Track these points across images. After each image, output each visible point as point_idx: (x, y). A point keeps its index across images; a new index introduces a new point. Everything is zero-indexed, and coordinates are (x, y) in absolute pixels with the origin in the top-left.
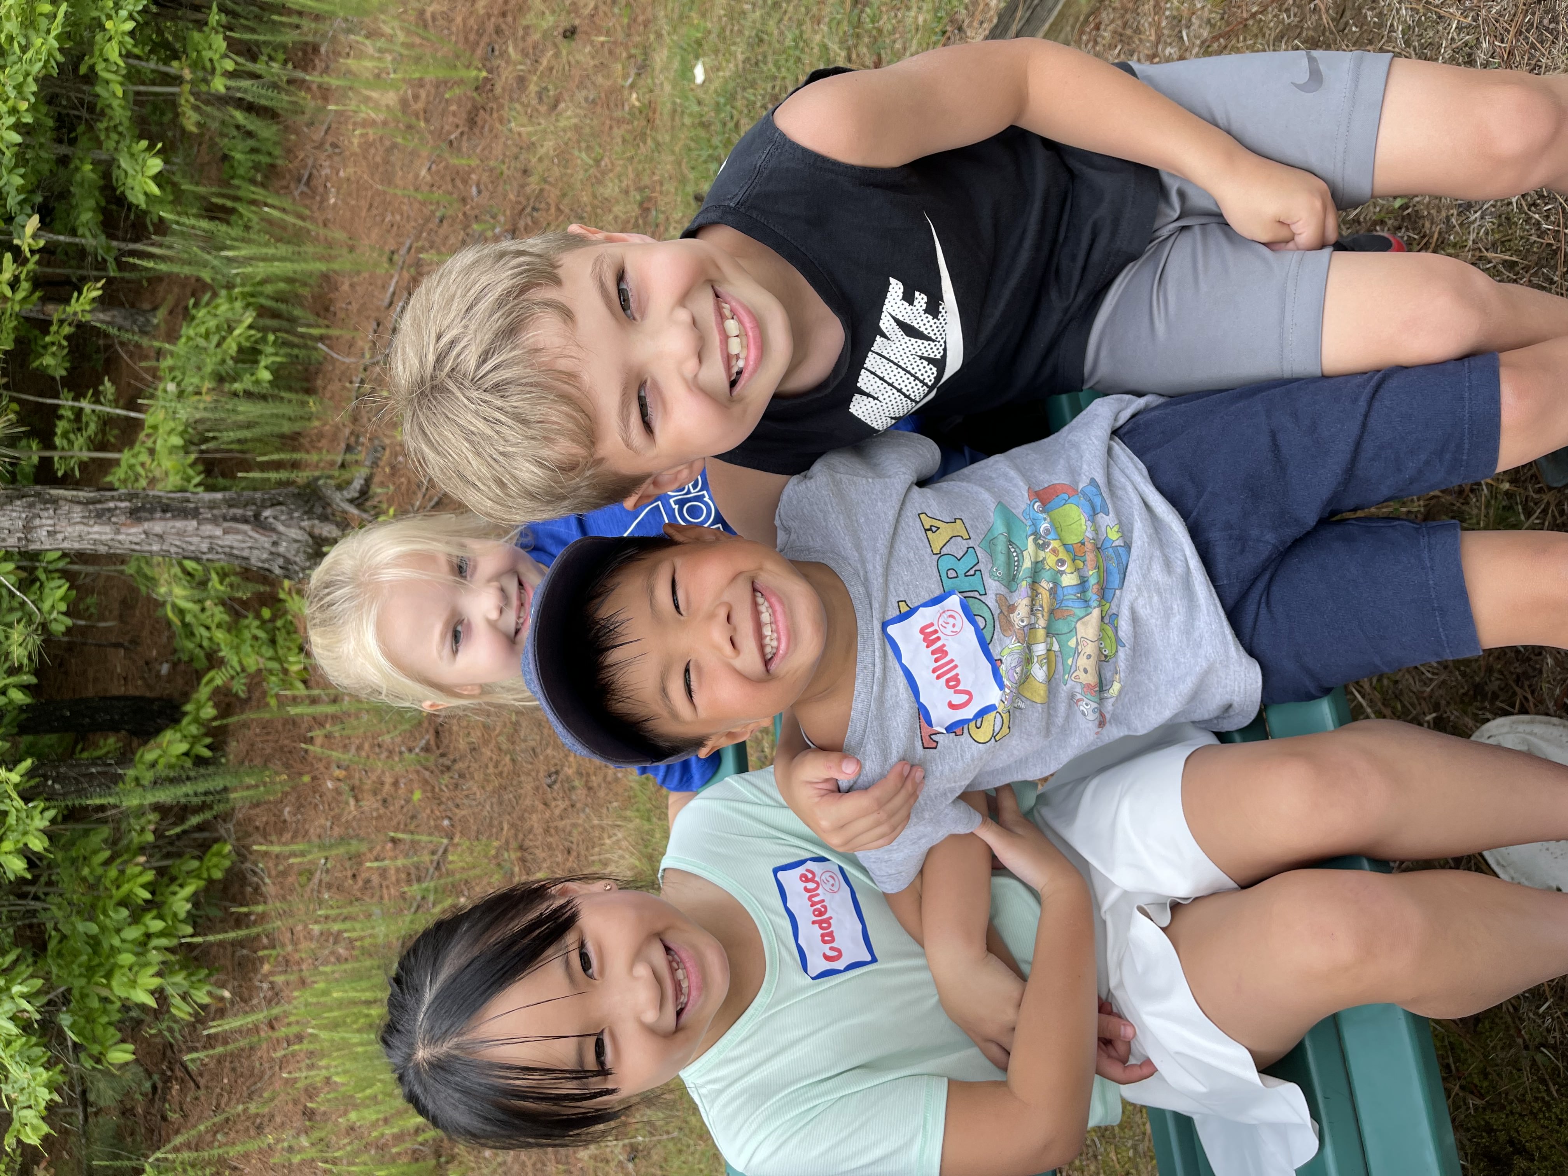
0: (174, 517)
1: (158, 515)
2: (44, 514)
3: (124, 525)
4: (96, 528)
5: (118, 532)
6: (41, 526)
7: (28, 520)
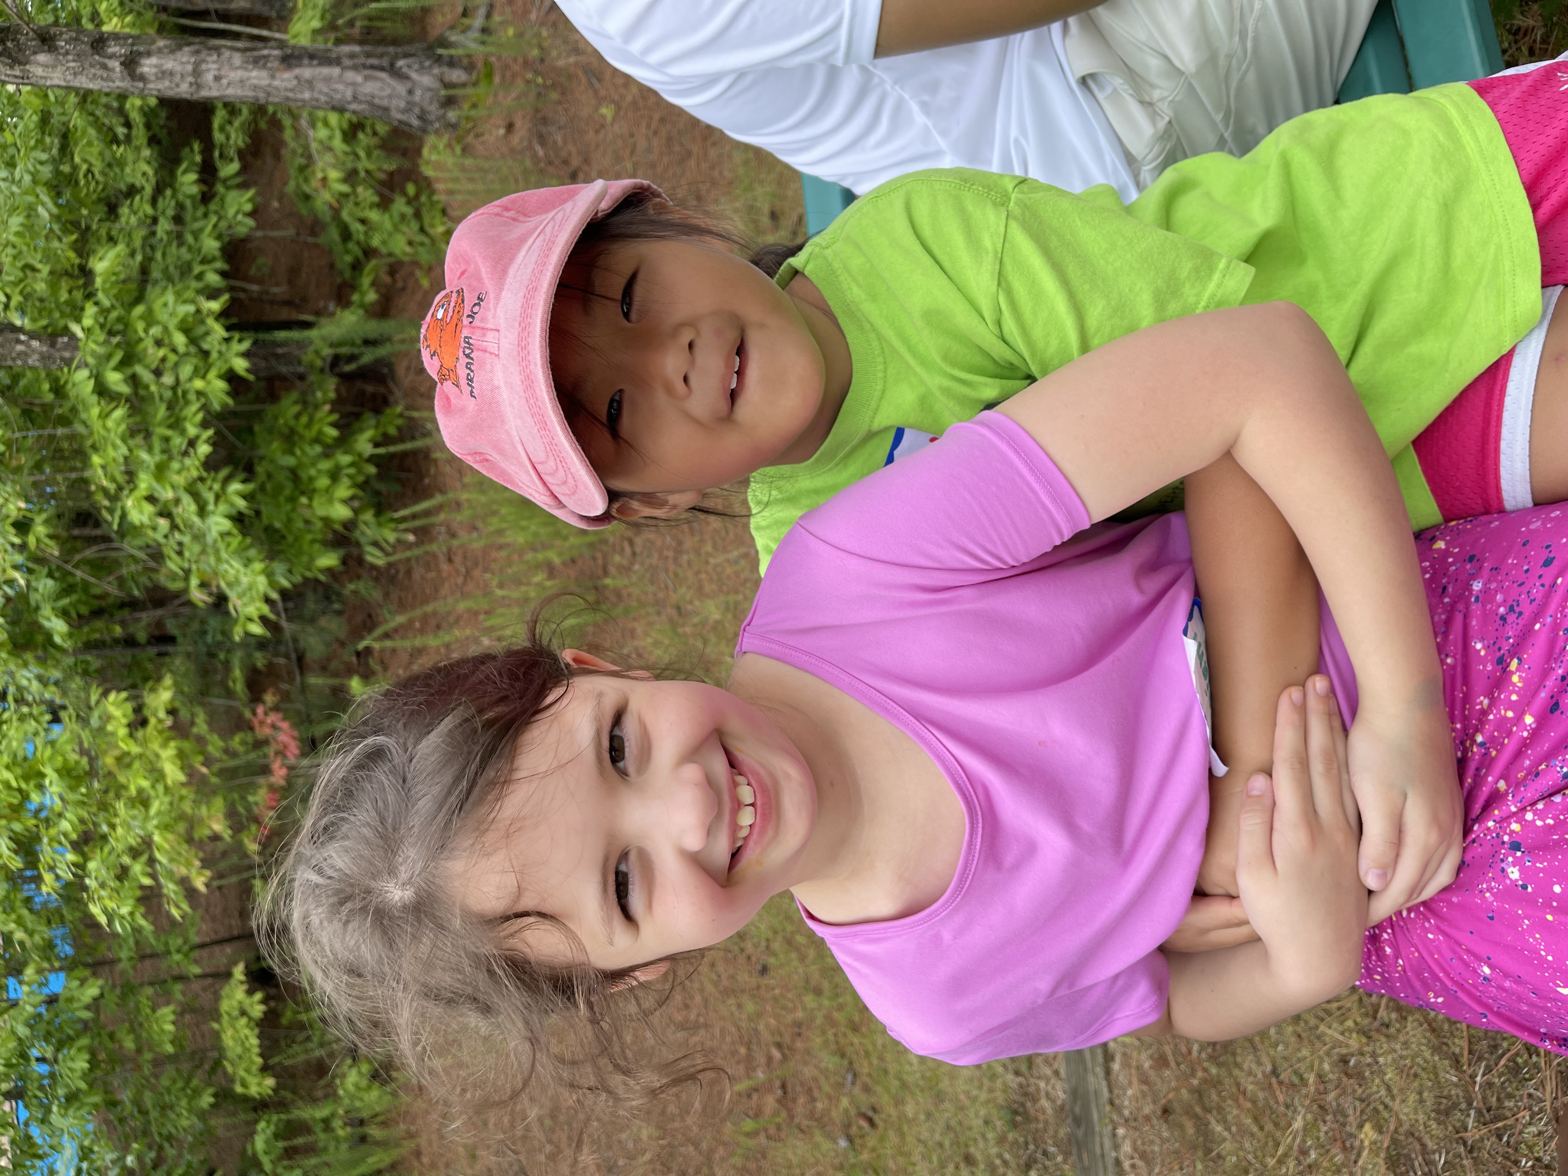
0: (320, 64)
1: (306, 61)
2: (209, 59)
3: (278, 70)
4: (254, 73)
5: (273, 77)
6: (208, 70)
7: (197, 65)
